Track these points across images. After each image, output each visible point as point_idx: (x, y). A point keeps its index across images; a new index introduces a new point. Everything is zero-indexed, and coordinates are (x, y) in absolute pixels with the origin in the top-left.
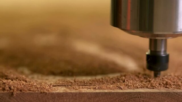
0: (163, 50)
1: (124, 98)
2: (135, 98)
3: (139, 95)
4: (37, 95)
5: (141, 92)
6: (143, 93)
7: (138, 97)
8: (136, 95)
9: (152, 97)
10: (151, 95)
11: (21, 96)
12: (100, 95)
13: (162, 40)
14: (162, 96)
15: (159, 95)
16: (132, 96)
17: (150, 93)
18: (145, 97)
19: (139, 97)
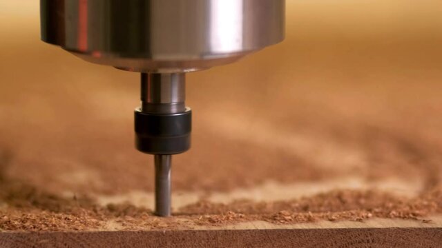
0: (175, 100)
1: (334, 244)
2: (360, 242)
3: (369, 235)
4: (122, 238)
5: (373, 229)
6: (379, 231)
7: (368, 241)
8: (362, 237)
9: (401, 240)
10: (398, 236)
11: (83, 240)
12: (275, 236)
13: (173, 74)
14: (426, 238)
15: (418, 235)
16: (352, 238)
17: (398, 230)
18: (385, 242)
19: (371, 241)
